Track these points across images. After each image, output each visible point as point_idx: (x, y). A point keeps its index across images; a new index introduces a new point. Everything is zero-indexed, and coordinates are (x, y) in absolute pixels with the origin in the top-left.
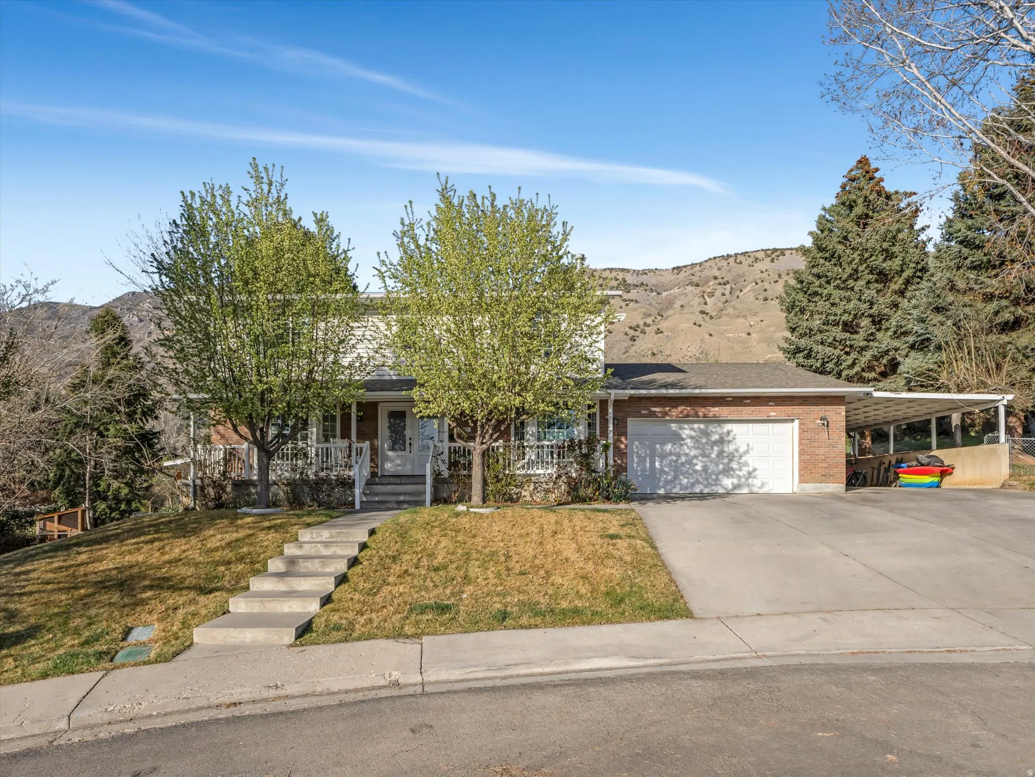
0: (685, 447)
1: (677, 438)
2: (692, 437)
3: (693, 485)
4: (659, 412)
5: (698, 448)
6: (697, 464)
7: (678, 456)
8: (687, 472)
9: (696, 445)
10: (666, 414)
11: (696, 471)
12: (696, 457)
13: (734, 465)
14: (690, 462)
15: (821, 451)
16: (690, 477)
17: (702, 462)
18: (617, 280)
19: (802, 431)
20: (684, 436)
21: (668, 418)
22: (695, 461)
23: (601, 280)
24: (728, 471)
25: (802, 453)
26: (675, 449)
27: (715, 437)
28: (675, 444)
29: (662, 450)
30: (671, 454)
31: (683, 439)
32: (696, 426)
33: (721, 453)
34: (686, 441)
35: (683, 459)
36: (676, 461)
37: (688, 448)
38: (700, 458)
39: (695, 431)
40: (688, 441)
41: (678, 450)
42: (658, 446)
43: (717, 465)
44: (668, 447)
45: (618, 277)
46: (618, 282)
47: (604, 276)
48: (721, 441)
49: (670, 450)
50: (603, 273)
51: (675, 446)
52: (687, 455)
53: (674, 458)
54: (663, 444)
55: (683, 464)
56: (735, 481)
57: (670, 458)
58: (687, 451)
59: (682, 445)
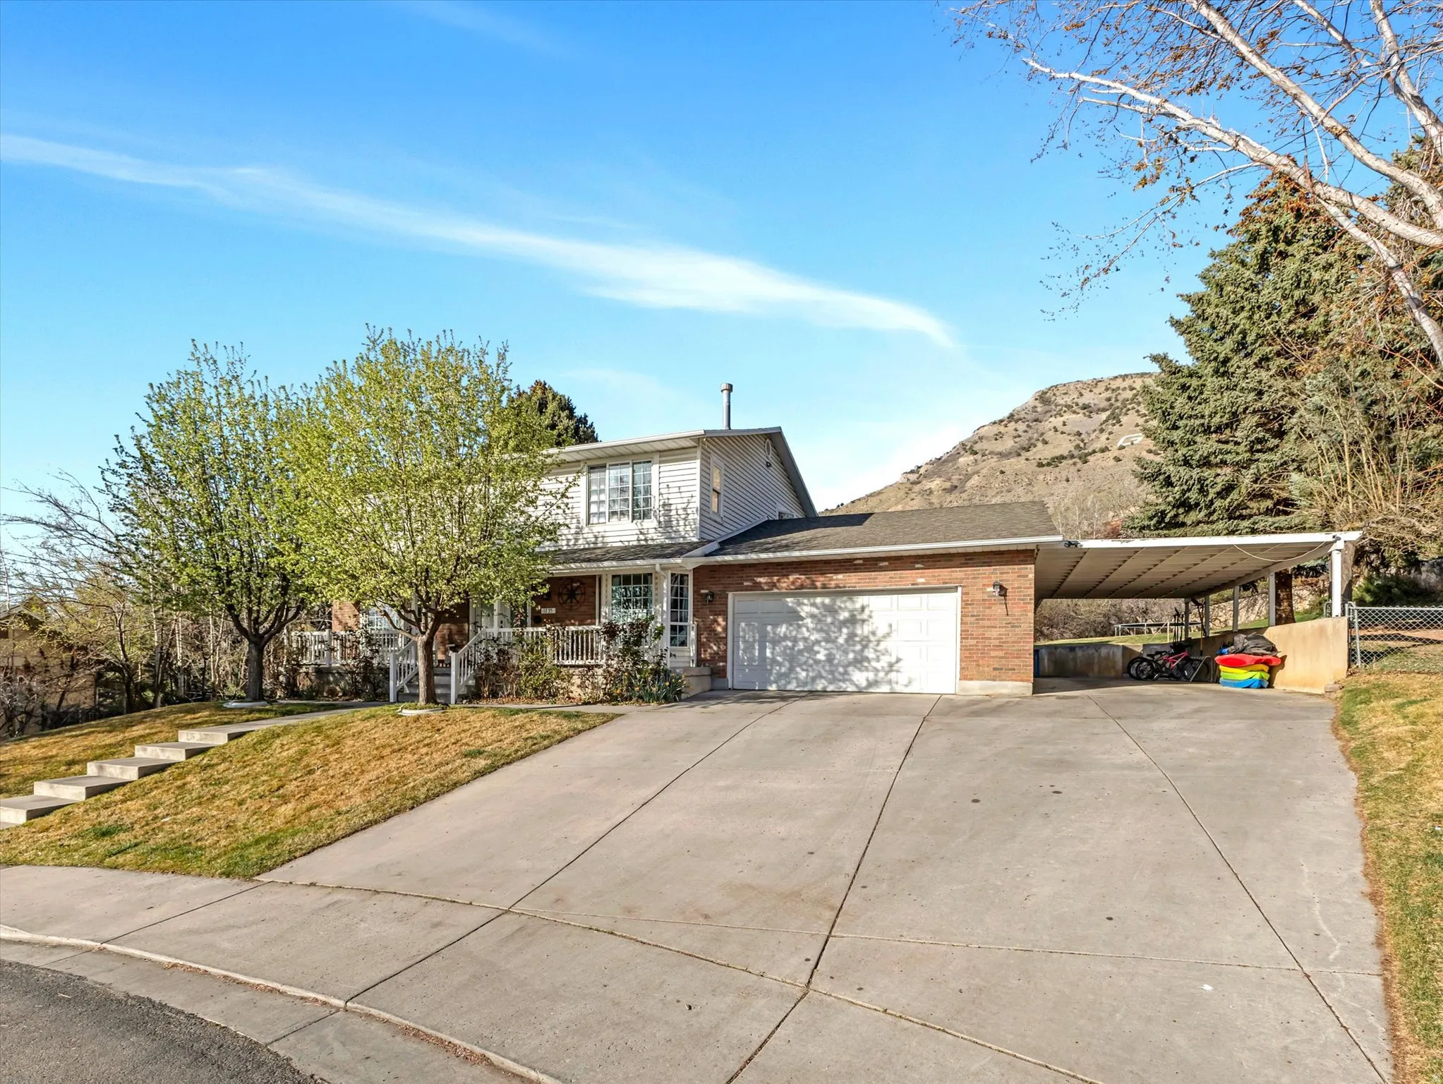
0: (804, 629)
1: (793, 617)
2: (813, 616)
3: (814, 679)
4: (766, 583)
5: (821, 630)
6: (818, 652)
7: (795, 640)
8: (805, 663)
9: (819, 627)
10: (774, 585)
11: (817, 662)
12: (817, 642)
13: (870, 653)
14: (809, 649)
15: (994, 633)
16: (810, 669)
17: (825, 649)
18: (1132, 389)
19: (965, 604)
20: (803, 614)
21: (776, 591)
22: (816, 648)
23: (1110, 392)
24: (860, 662)
25: (965, 635)
26: (791, 632)
27: (844, 615)
28: (791, 625)
29: (774, 633)
30: (785, 638)
31: (802, 619)
32: (818, 600)
33: (852, 636)
34: (805, 621)
35: (801, 645)
36: (792, 648)
37: (808, 630)
38: (823, 644)
39: (818, 608)
40: (808, 621)
41: (794, 633)
42: (769, 628)
43: (846, 652)
44: (783, 630)
45: (1134, 385)
46: (1135, 392)
47: (1114, 387)
48: (852, 621)
49: (785, 634)
50: (1112, 382)
51: (791, 628)
52: (805, 639)
53: (790, 644)
54: (775, 625)
55: (801, 652)
56: (871, 676)
57: (784, 644)
58: (807, 634)
59: (799, 626)
